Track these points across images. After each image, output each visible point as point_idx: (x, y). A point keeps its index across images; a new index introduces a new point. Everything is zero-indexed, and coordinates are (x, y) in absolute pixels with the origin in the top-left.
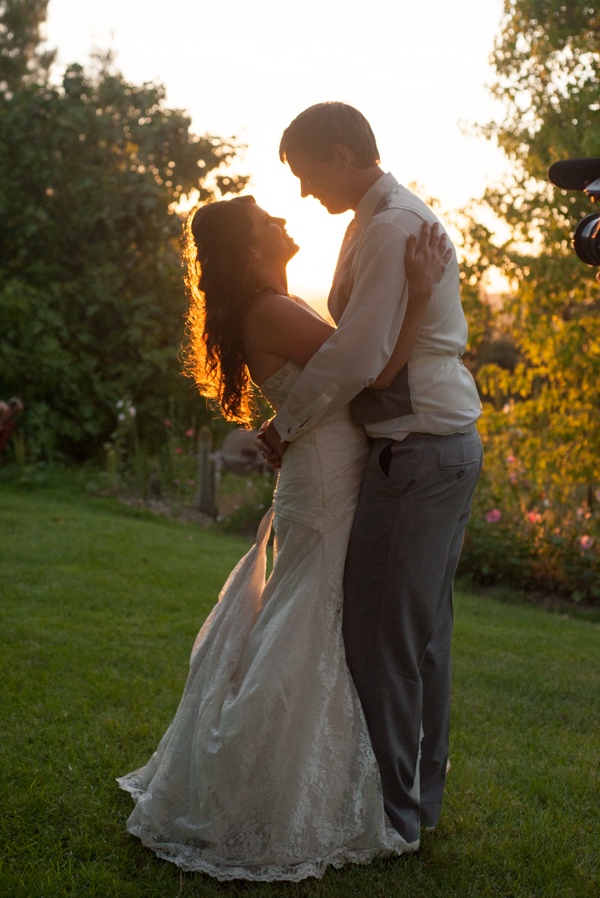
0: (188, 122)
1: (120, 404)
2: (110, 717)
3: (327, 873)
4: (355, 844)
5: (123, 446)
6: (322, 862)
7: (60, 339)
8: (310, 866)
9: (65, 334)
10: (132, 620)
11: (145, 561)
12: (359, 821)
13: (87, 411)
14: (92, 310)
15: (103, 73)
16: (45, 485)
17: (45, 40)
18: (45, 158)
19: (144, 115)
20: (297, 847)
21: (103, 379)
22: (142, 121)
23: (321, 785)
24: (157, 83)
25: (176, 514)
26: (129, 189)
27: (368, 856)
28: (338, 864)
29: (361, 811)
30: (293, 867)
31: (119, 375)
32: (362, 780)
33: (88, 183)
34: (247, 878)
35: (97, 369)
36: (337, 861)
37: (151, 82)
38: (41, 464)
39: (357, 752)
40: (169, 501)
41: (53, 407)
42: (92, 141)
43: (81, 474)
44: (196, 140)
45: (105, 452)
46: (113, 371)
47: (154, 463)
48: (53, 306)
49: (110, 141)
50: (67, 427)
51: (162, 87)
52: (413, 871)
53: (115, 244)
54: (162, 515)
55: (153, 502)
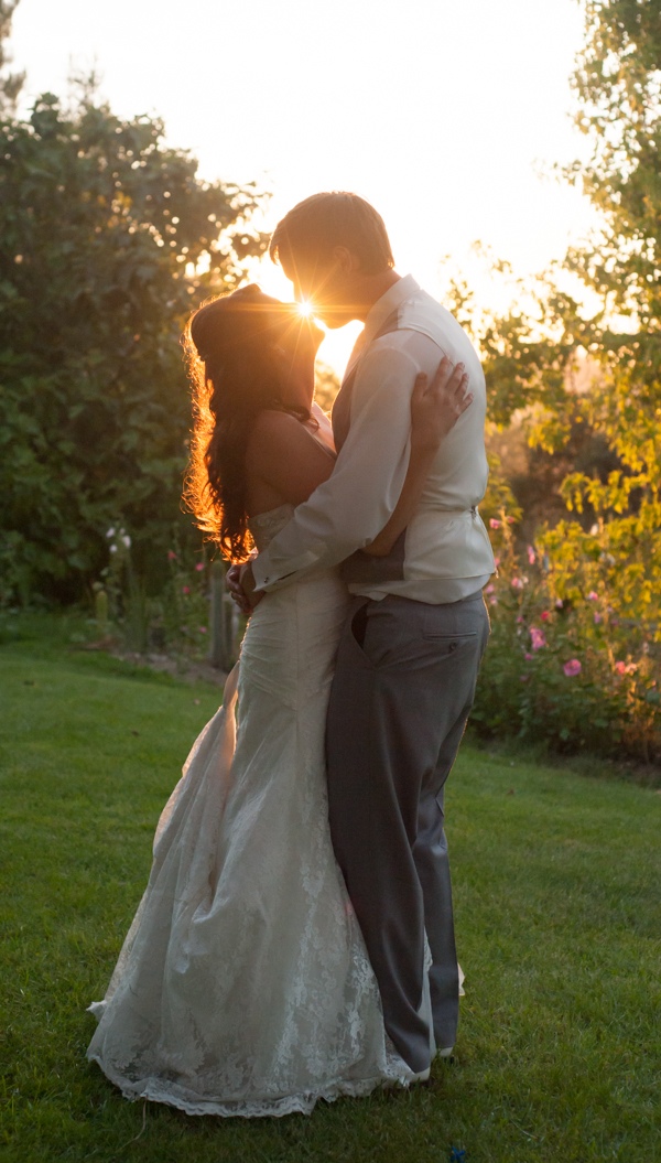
0: (194, 165)
1: (111, 532)
2: (75, 931)
3: (317, 1107)
4: (351, 1074)
5: (116, 585)
6: (311, 1095)
7: (35, 449)
8: (296, 1100)
9: (41, 442)
10: (112, 809)
11: (136, 734)
12: (357, 1048)
13: (72, 541)
14: (75, 412)
15: (83, 103)
16: (19, 638)
17: (10, 60)
18: (11, 217)
19: (138, 157)
20: (283, 1080)
21: (92, 499)
22: (135, 165)
23: (311, 1007)
24: (153, 116)
25: (183, 671)
26: (120, 254)
27: (367, 1087)
28: (330, 1098)
29: (358, 1034)
30: (274, 1101)
31: (112, 493)
32: (358, 1000)
33: (67, 247)
34: (221, 1114)
35: (83, 487)
36: (330, 1093)
37: (145, 115)
38: (13, 611)
39: (352, 967)
40: (175, 654)
41: (29, 537)
42: (73, 192)
43: (65, 621)
44: (205, 188)
45: (94, 594)
46: (104, 489)
47: (155, 606)
48: (26, 408)
49: (95, 193)
50: (48, 562)
51: (159, 119)
52: (418, 1104)
53: (104, 327)
54: (165, 673)
55: (154, 657)
